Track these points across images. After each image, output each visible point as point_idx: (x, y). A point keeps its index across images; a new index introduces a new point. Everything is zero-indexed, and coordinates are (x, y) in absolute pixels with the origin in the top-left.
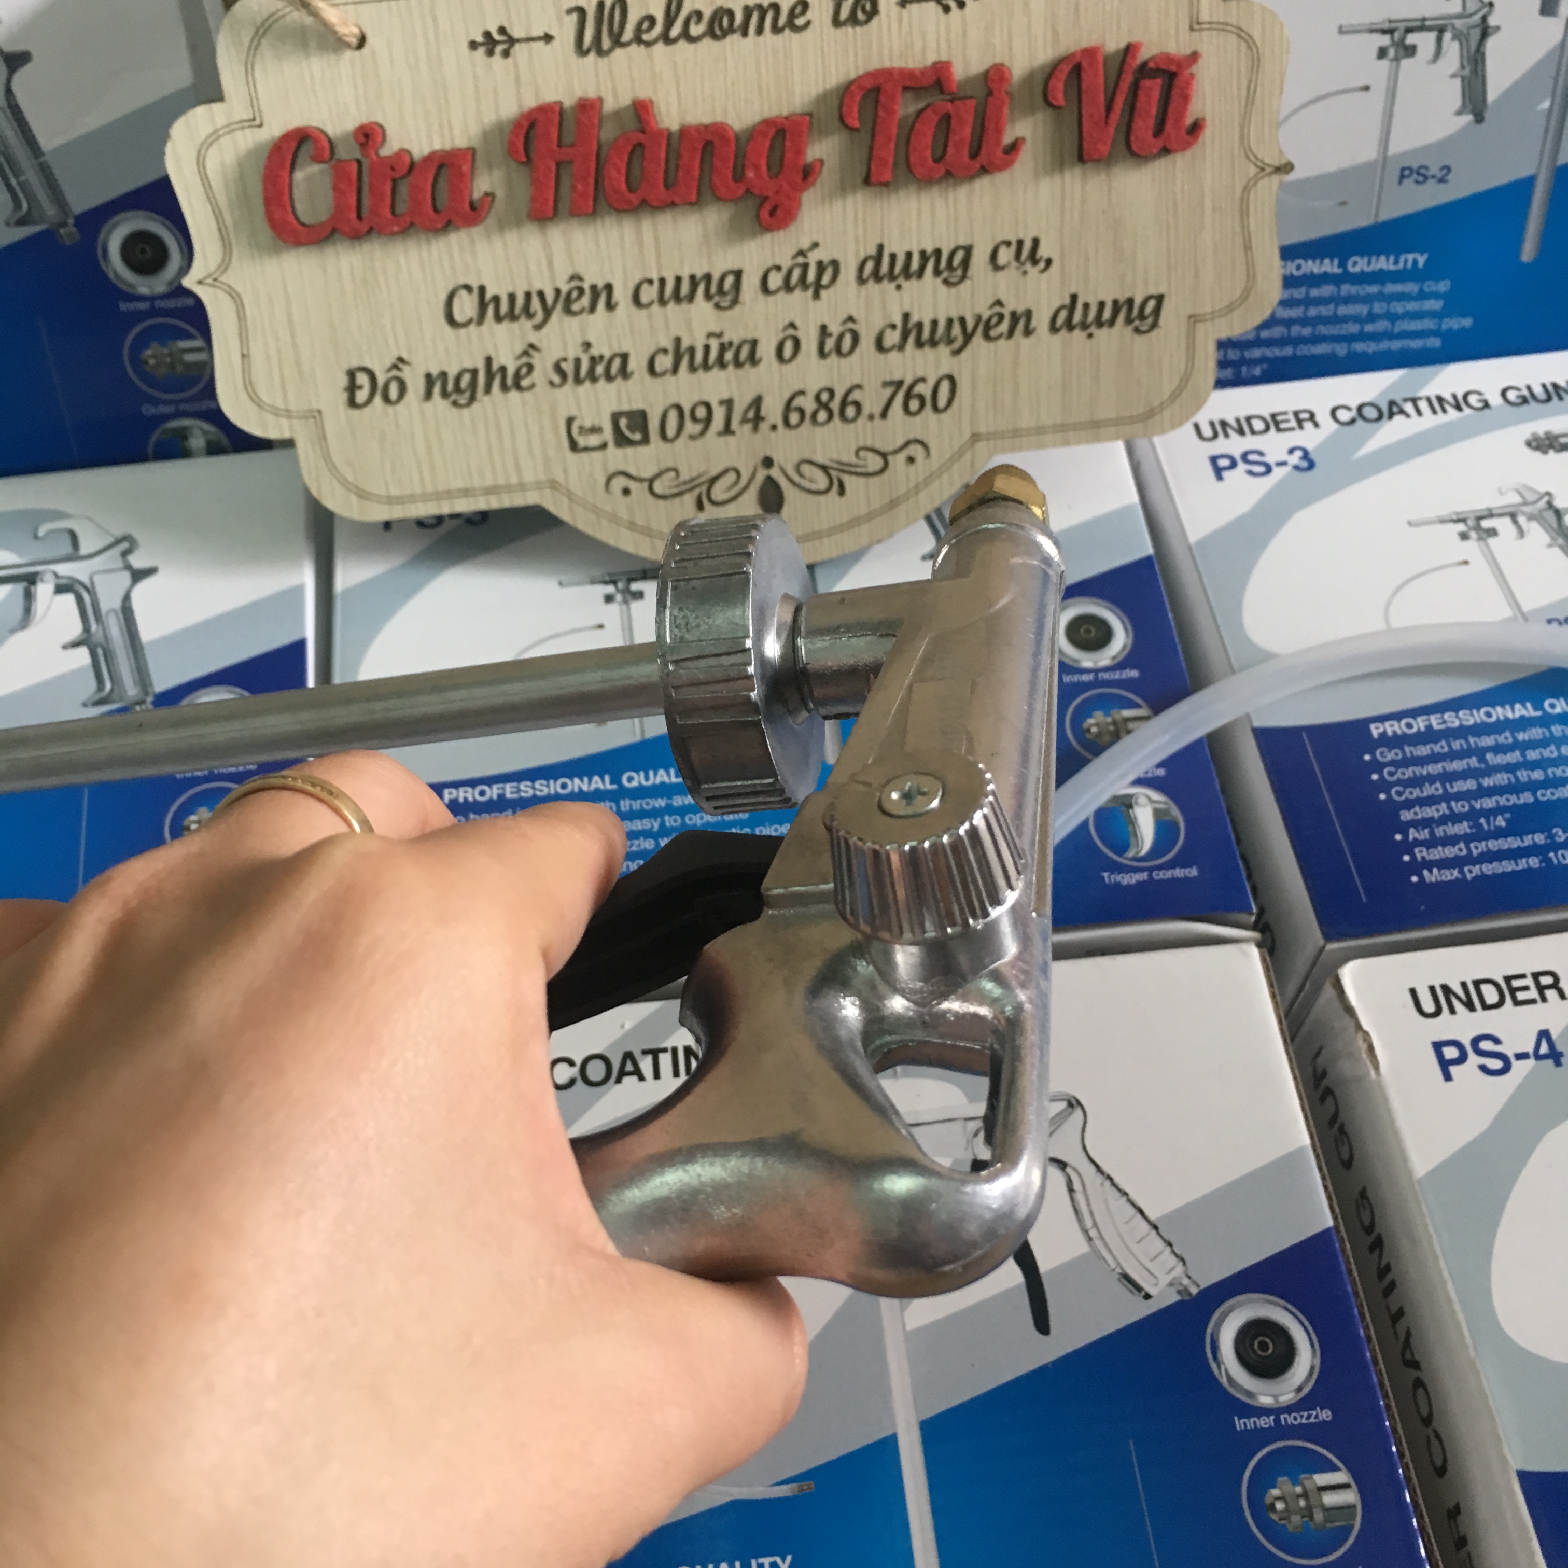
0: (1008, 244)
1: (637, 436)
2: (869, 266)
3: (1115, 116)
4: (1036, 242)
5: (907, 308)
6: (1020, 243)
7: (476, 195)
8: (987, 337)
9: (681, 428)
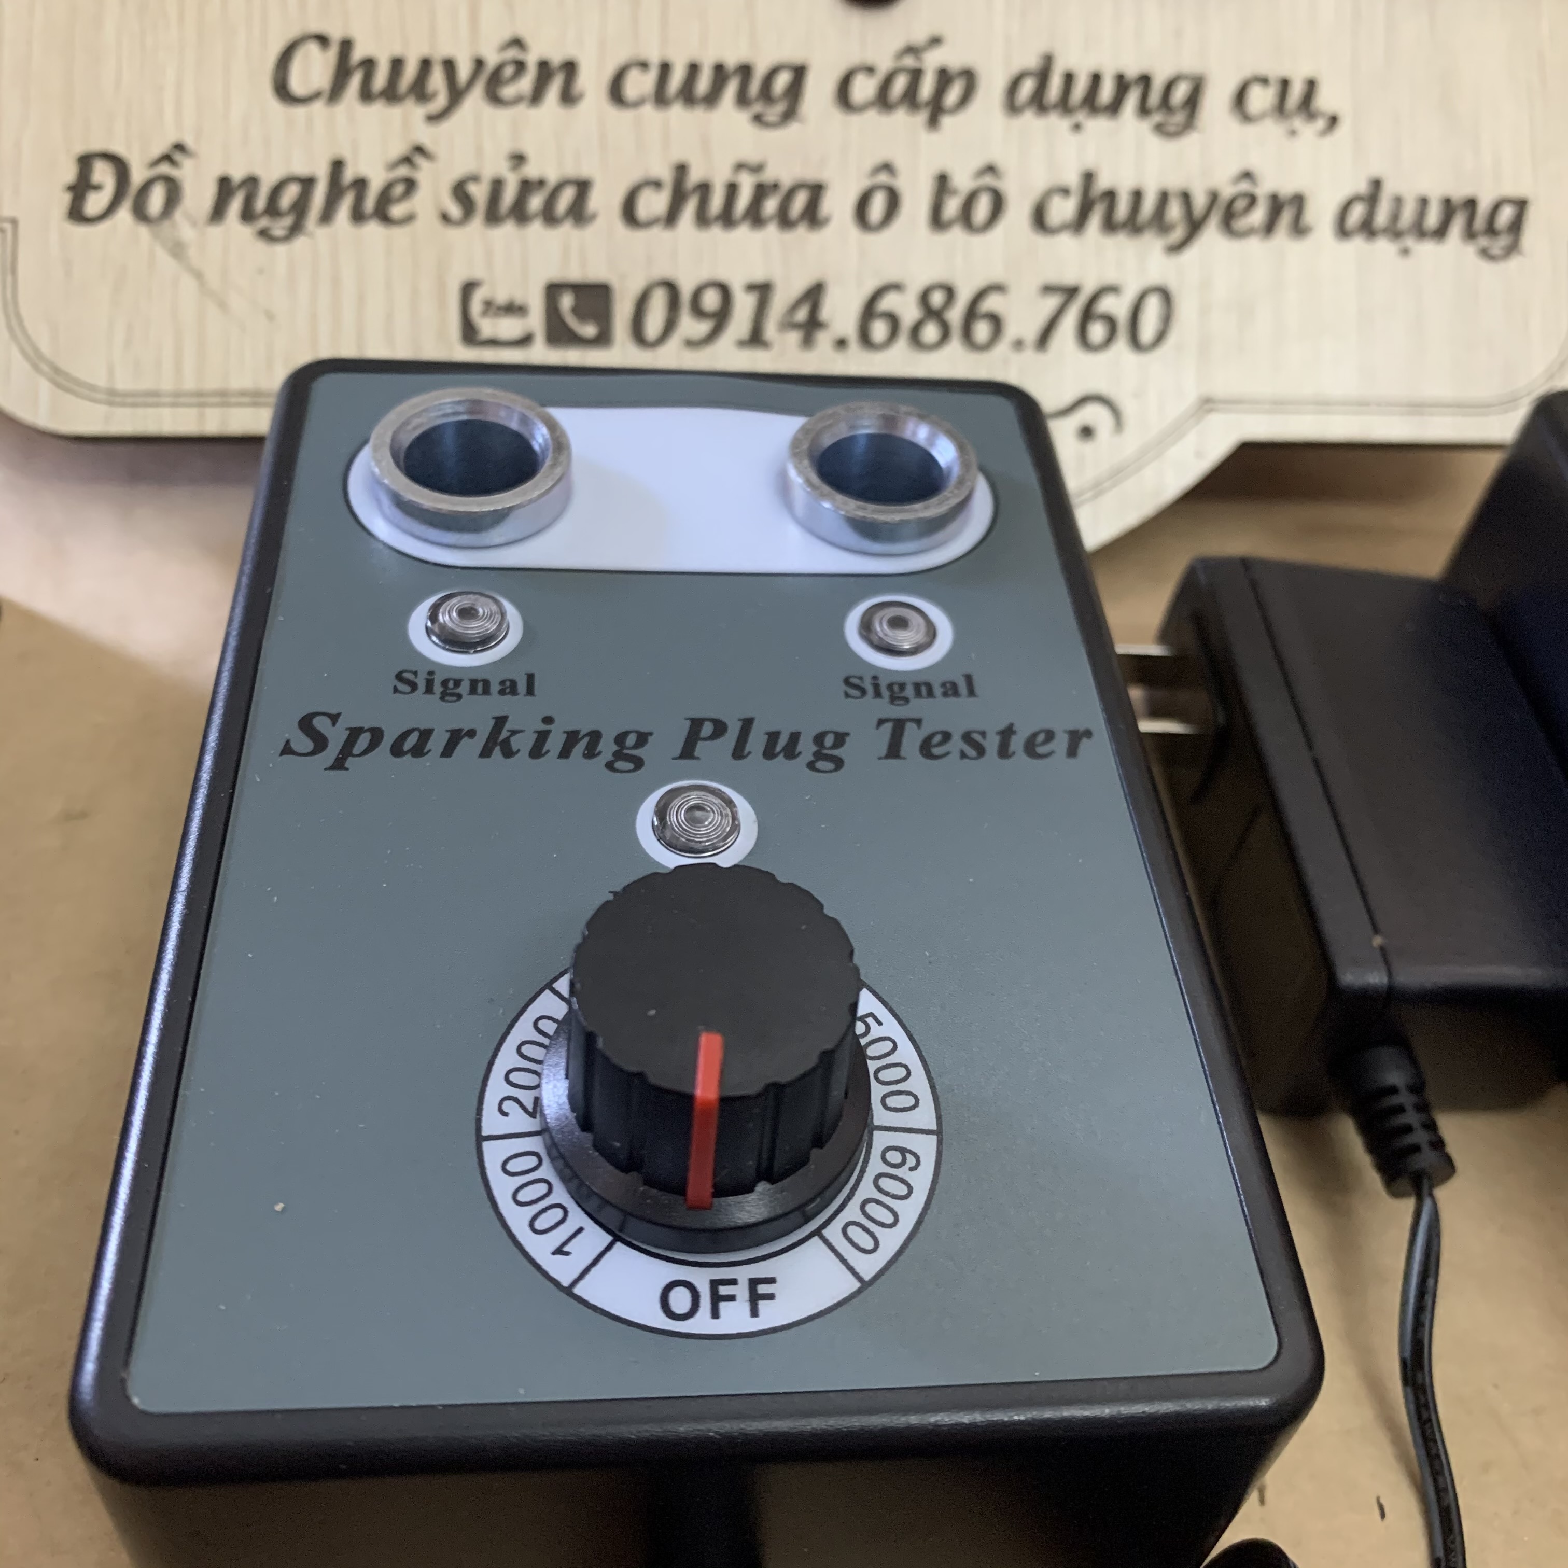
0: (1264, 81)
1: (589, 330)
2: (1027, 87)
5: (1089, 165)
6: (1284, 83)
8: (1228, 230)
9: (670, 326)
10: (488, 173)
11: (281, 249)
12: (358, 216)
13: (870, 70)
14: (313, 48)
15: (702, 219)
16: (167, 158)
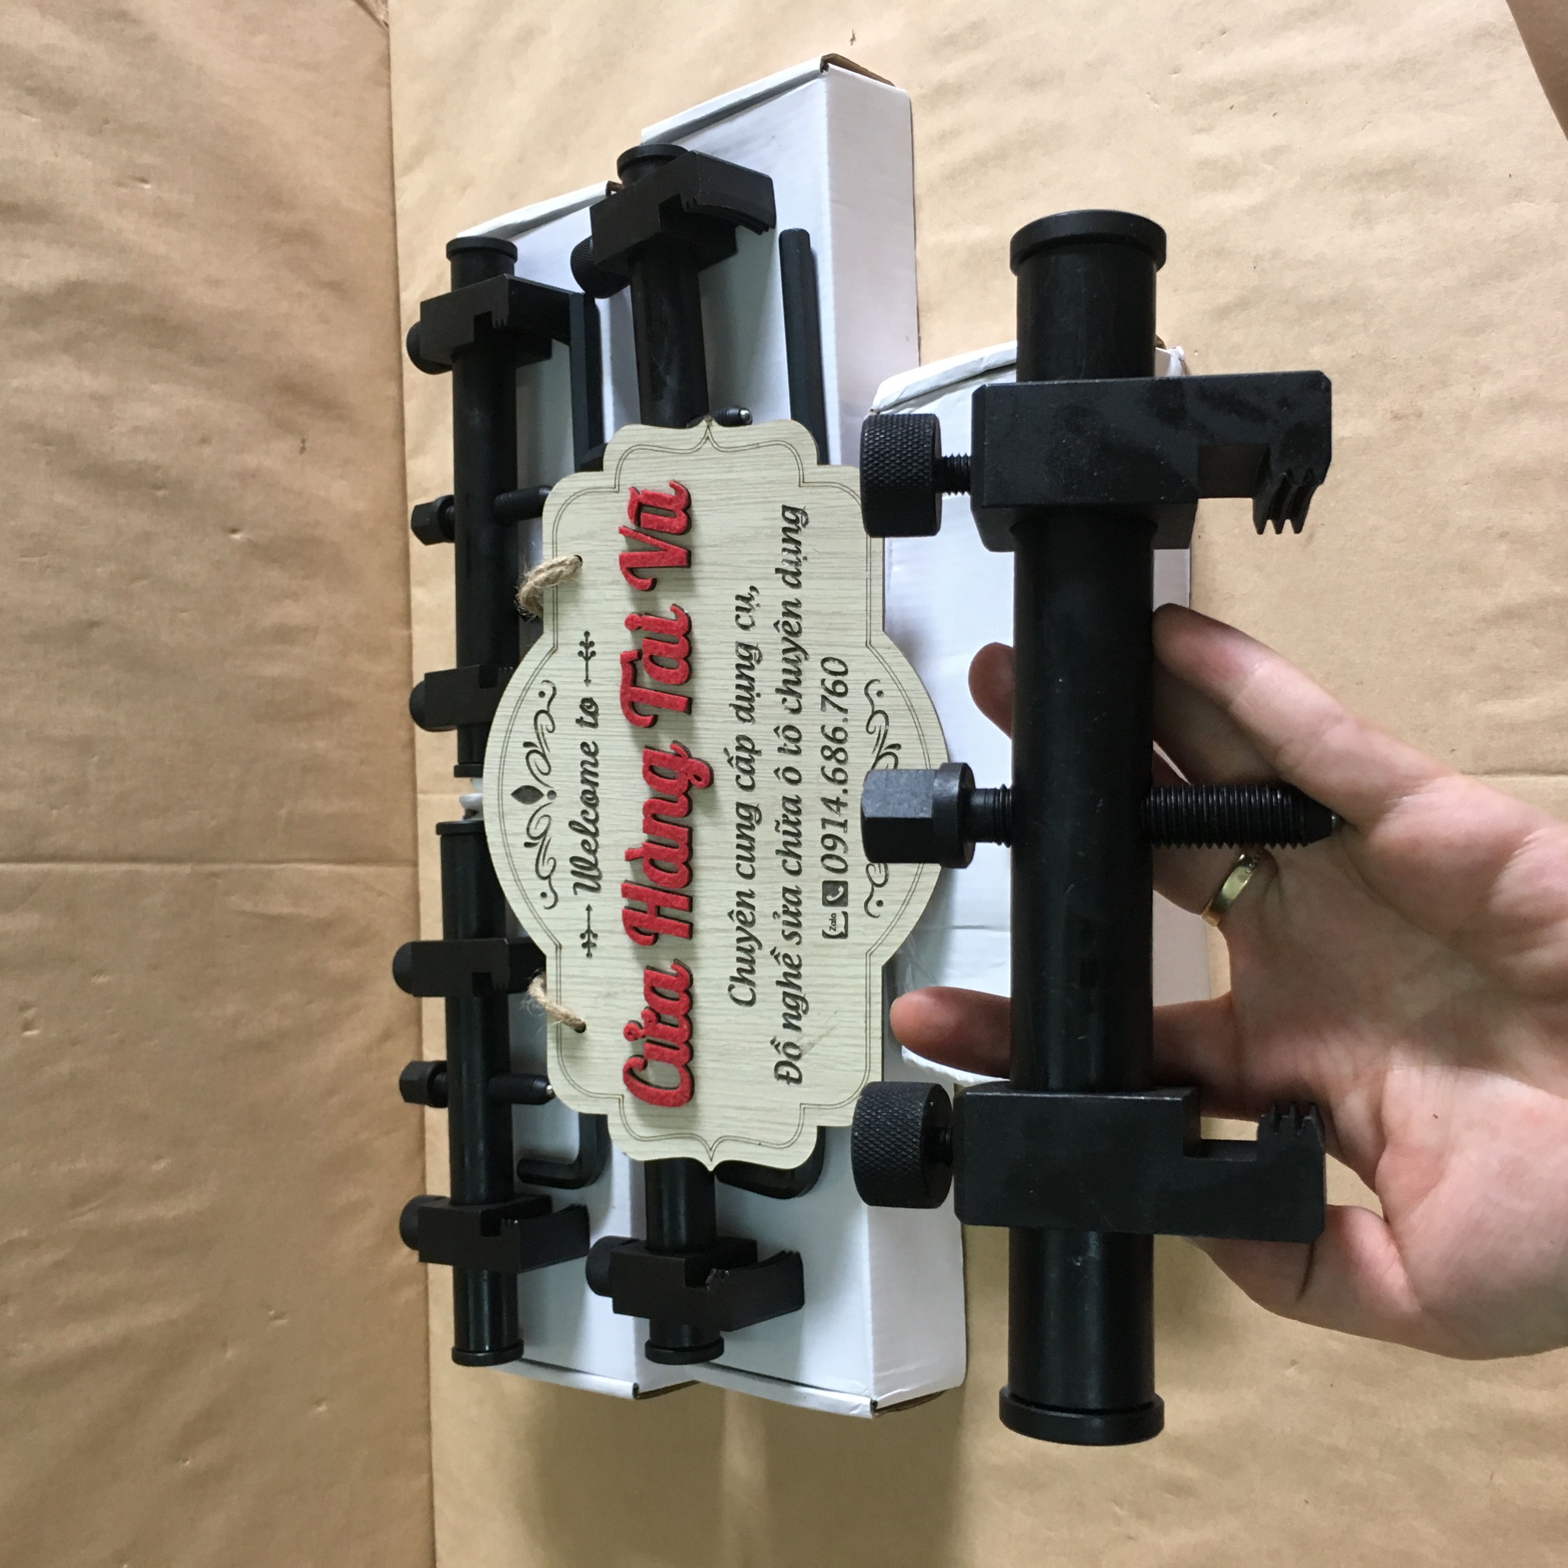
0: (738, 617)
1: (841, 889)
2: (743, 714)
3: (660, 543)
4: (738, 597)
5: (773, 690)
6: (738, 608)
7: (673, 971)
8: (797, 634)
9: (839, 858)
10: (782, 927)
11: (810, 1005)
12: (798, 976)
13: (738, 777)
14: (733, 991)
15: (798, 844)
16: (777, 1047)
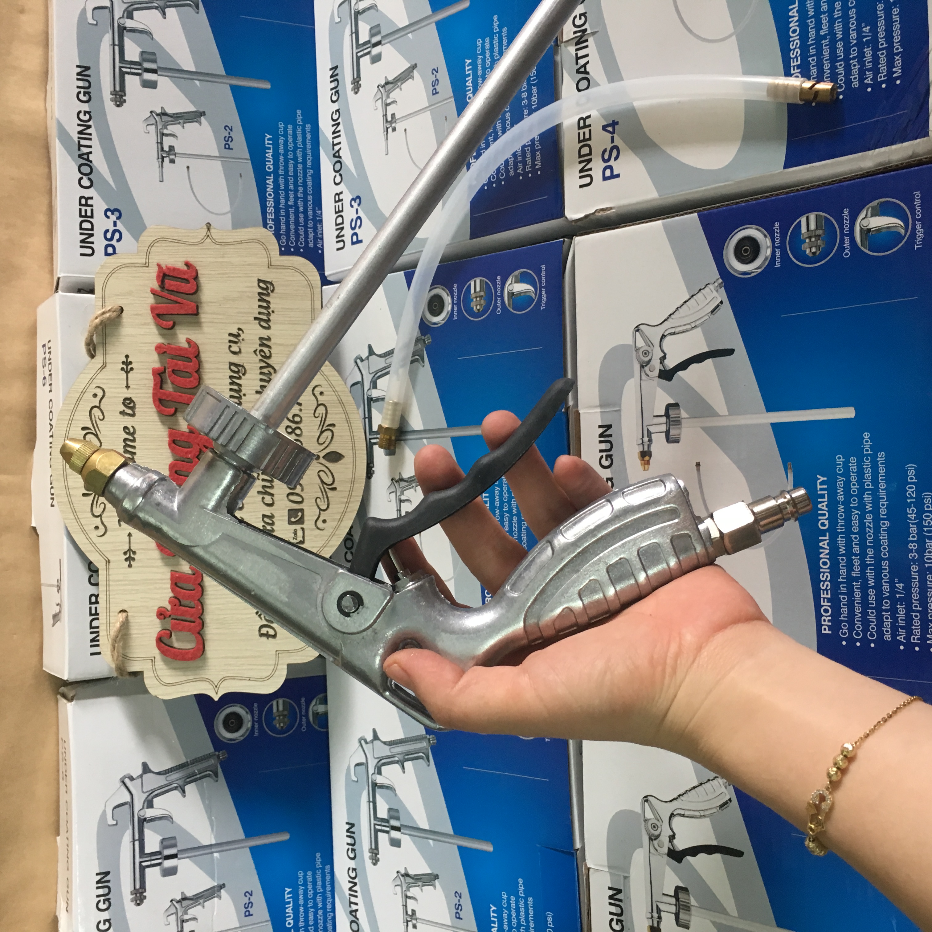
0: (230, 347)
1: (300, 514)
3: (179, 300)
4: (230, 335)
5: (254, 392)
6: (230, 341)
7: (190, 572)
8: (269, 357)
9: (298, 495)
16: (260, 616)
